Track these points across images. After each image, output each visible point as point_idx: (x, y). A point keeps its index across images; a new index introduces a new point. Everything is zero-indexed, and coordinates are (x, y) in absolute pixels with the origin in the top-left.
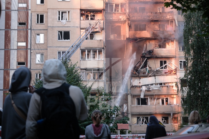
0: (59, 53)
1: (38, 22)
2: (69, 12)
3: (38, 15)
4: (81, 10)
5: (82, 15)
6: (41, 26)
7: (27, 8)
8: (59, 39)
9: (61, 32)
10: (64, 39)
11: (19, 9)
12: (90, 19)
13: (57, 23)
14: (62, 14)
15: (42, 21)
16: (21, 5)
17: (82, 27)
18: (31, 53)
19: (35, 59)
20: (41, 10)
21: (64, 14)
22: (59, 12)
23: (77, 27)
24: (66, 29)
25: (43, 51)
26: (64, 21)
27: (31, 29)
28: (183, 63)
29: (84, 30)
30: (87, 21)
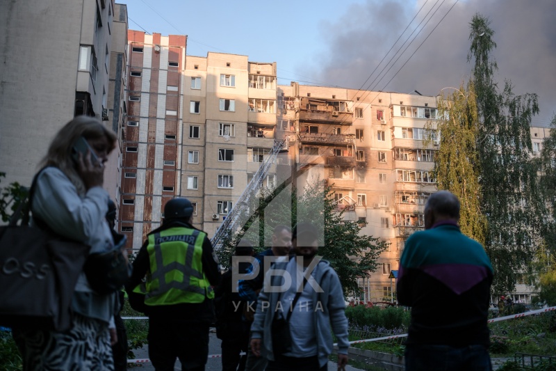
0: (220, 176)
1: (191, 136)
2: (233, 125)
3: (191, 127)
4: (249, 124)
5: (249, 130)
6: (194, 142)
7: (177, 118)
8: (220, 159)
9: (223, 151)
10: (227, 159)
11: (167, 118)
12: (257, 136)
13: (217, 139)
14: (224, 126)
15: (196, 135)
16: (169, 113)
17: (250, 145)
18: (181, 175)
19: (187, 183)
20: (197, 120)
21: (226, 127)
22: (221, 125)
23: (244, 145)
24: (230, 147)
25: (196, 174)
26: (227, 137)
27: (182, 144)
28: (361, 198)
29: (252, 150)
30: (253, 139)
